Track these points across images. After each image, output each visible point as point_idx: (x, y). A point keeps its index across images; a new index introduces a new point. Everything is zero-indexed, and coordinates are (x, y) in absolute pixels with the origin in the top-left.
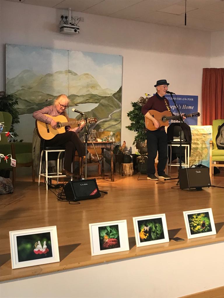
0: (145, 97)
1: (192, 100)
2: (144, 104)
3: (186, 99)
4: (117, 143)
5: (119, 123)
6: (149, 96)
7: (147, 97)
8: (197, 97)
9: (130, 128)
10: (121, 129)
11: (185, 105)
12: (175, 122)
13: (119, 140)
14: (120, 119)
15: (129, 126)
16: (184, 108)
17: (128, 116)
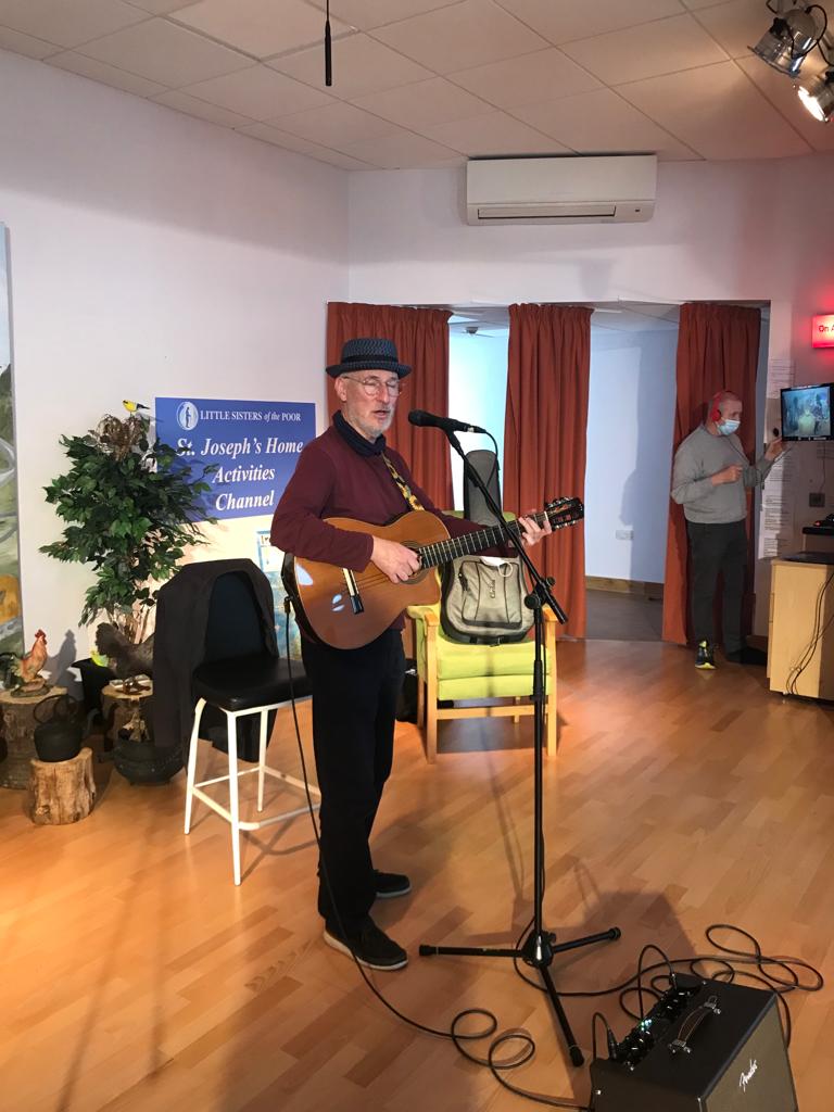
0: (123, 417)
1: (298, 417)
2: (121, 446)
3: (275, 417)
4: (6, 627)
5: (9, 534)
6: (141, 411)
7: (134, 414)
8: (312, 406)
9: (59, 552)
10: (17, 564)
11: (276, 439)
12: (242, 507)
13: (11, 614)
14: (11, 519)
15: (56, 544)
16: (271, 448)
17: (50, 499)
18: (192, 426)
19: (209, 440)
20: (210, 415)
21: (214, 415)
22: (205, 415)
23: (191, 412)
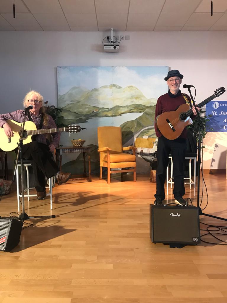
18: (217, 107)
19: (222, 111)
20: (223, 105)
21: (224, 105)
22: (221, 105)
23: (217, 104)
